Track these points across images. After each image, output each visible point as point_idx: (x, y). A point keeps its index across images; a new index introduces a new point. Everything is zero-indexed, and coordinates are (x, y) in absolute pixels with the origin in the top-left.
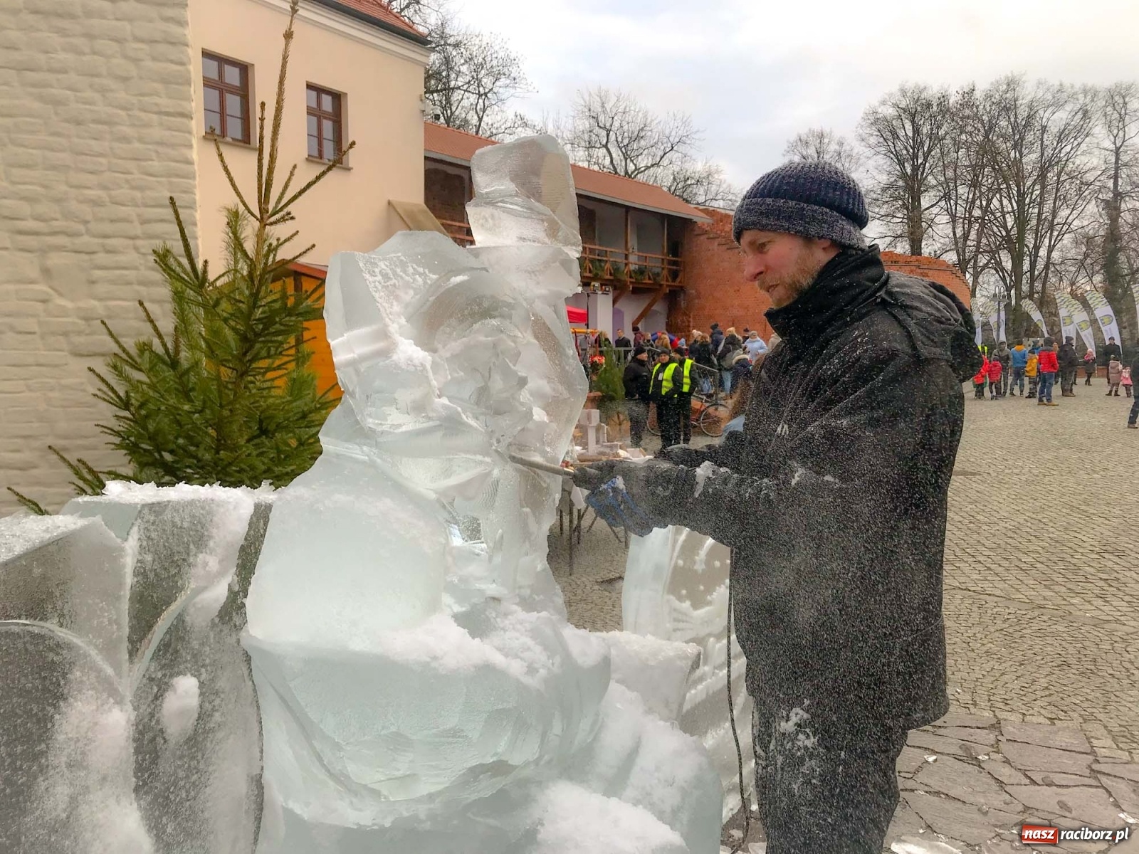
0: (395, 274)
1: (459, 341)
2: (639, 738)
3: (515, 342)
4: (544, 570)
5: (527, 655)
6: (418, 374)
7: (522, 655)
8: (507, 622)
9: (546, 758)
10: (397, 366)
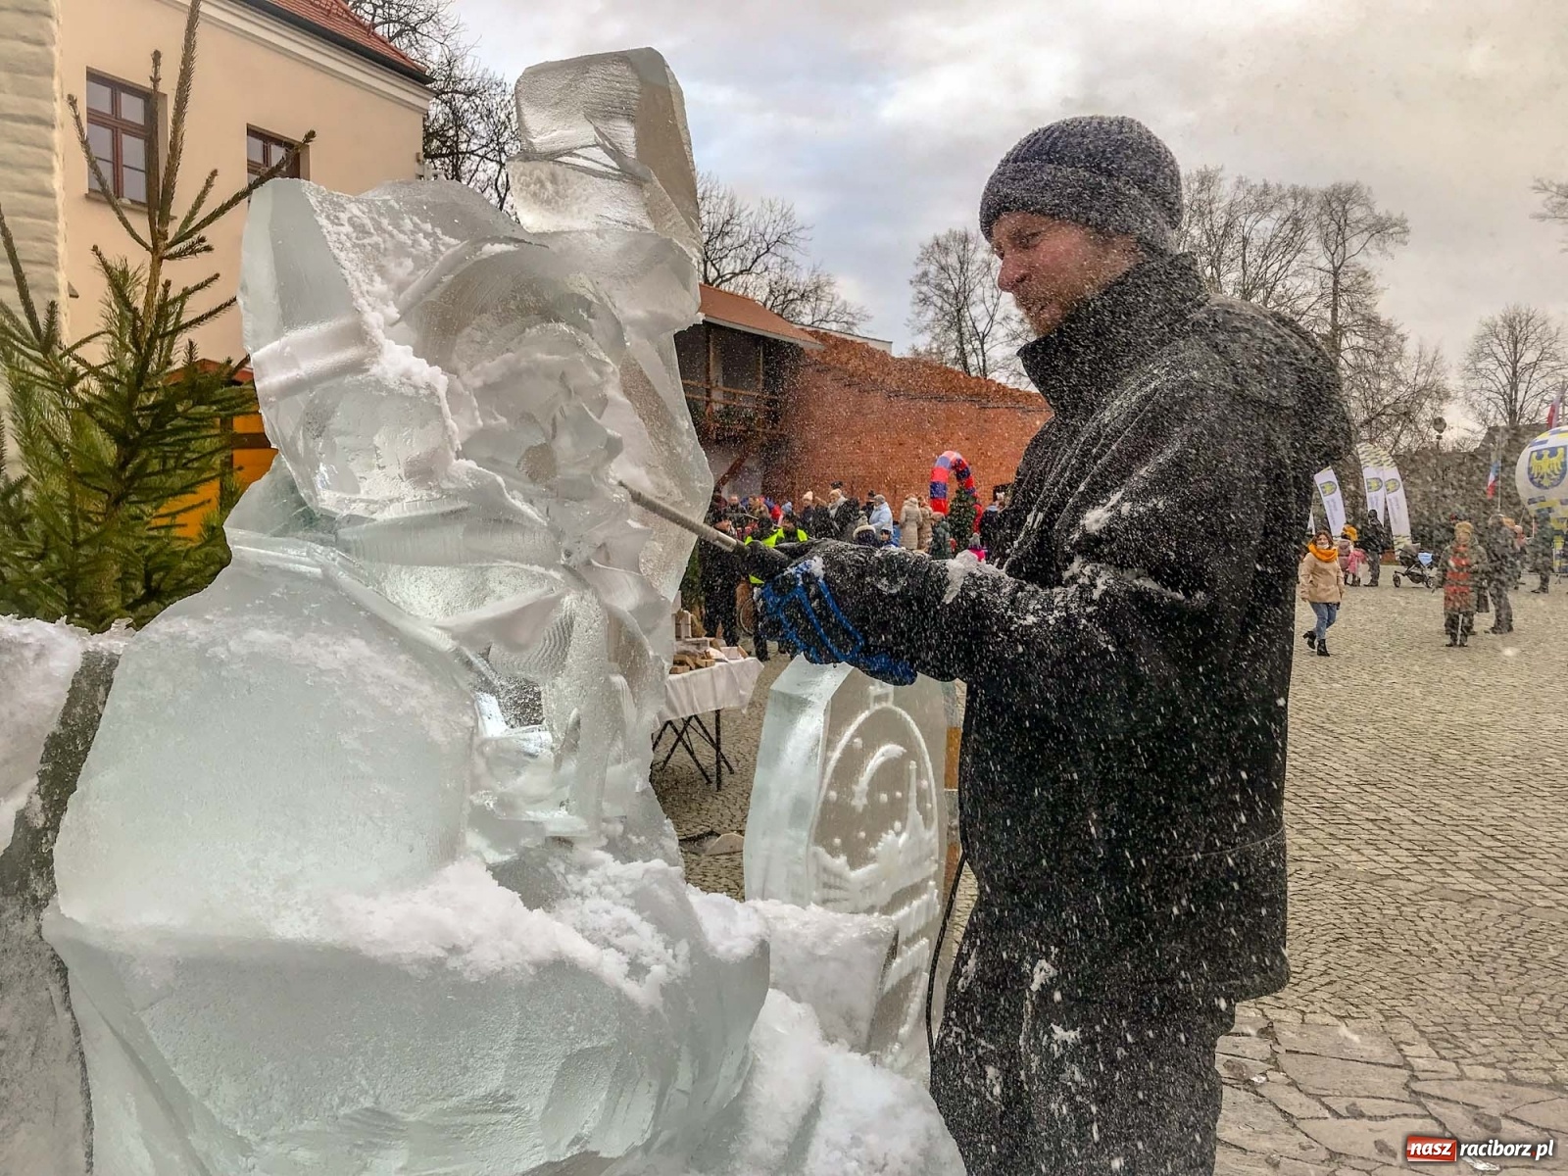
0: (379, 228)
1: (498, 360)
2: (820, 1086)
3: (600, 373)
4: (643, 792)
5: (626, 940)
6: (420, 405)
7: (615, 941)
8: (587, 881)
9: (664, 1136)
10: (379, 384)
